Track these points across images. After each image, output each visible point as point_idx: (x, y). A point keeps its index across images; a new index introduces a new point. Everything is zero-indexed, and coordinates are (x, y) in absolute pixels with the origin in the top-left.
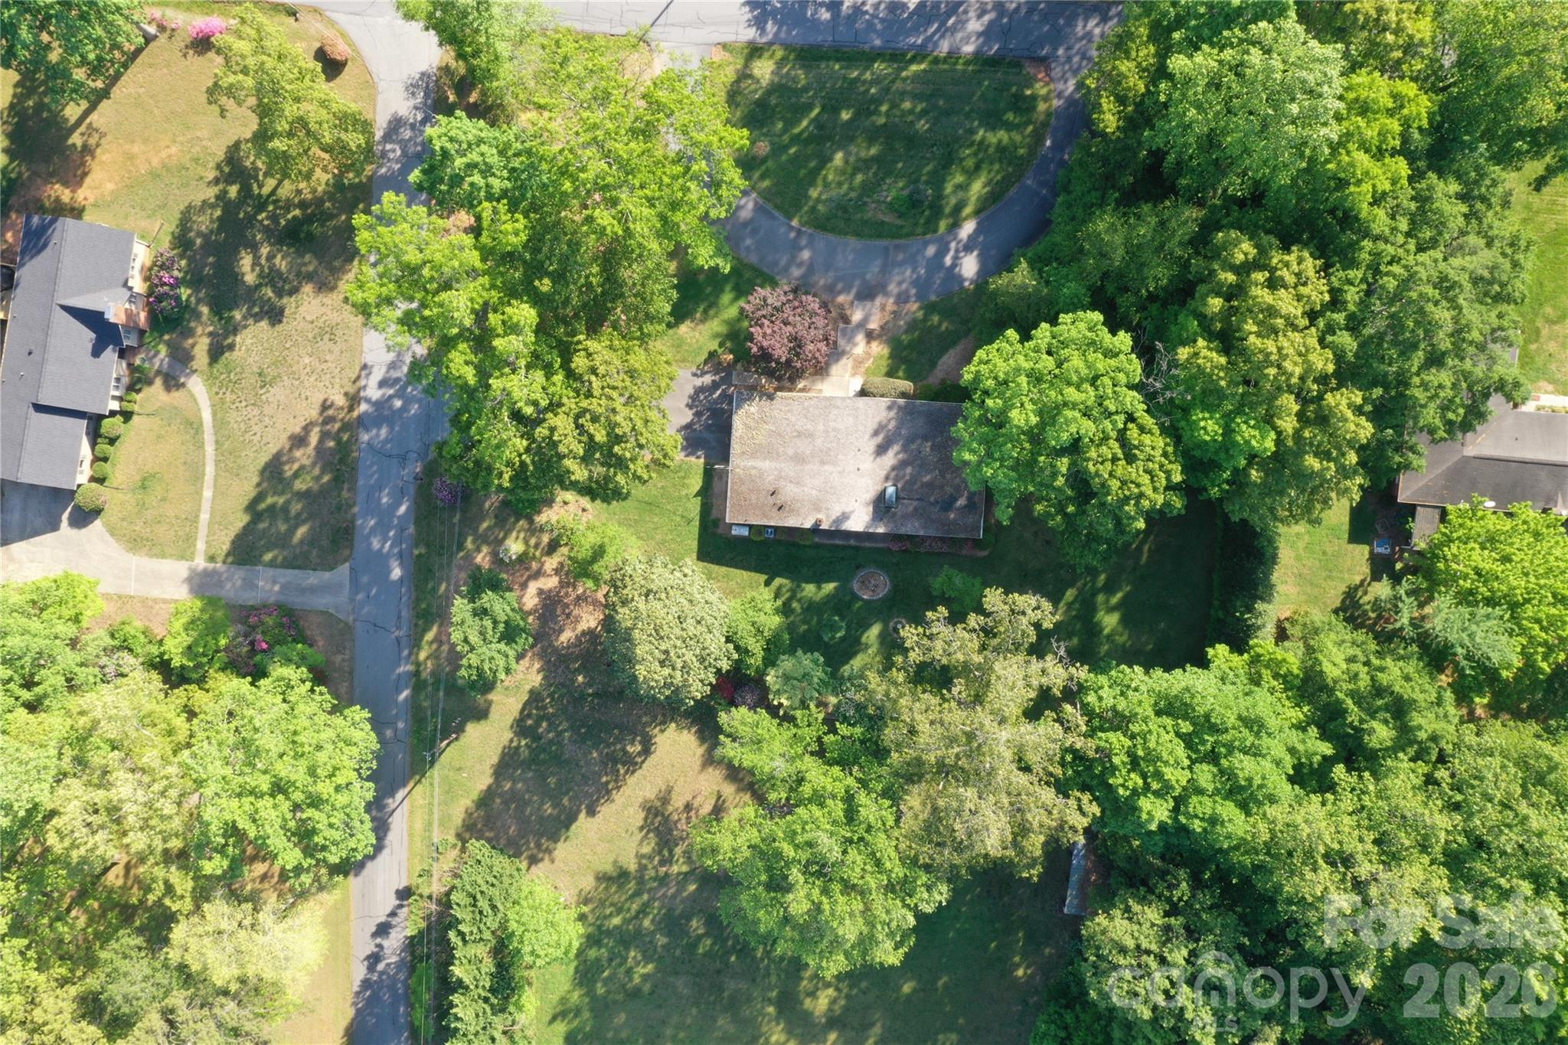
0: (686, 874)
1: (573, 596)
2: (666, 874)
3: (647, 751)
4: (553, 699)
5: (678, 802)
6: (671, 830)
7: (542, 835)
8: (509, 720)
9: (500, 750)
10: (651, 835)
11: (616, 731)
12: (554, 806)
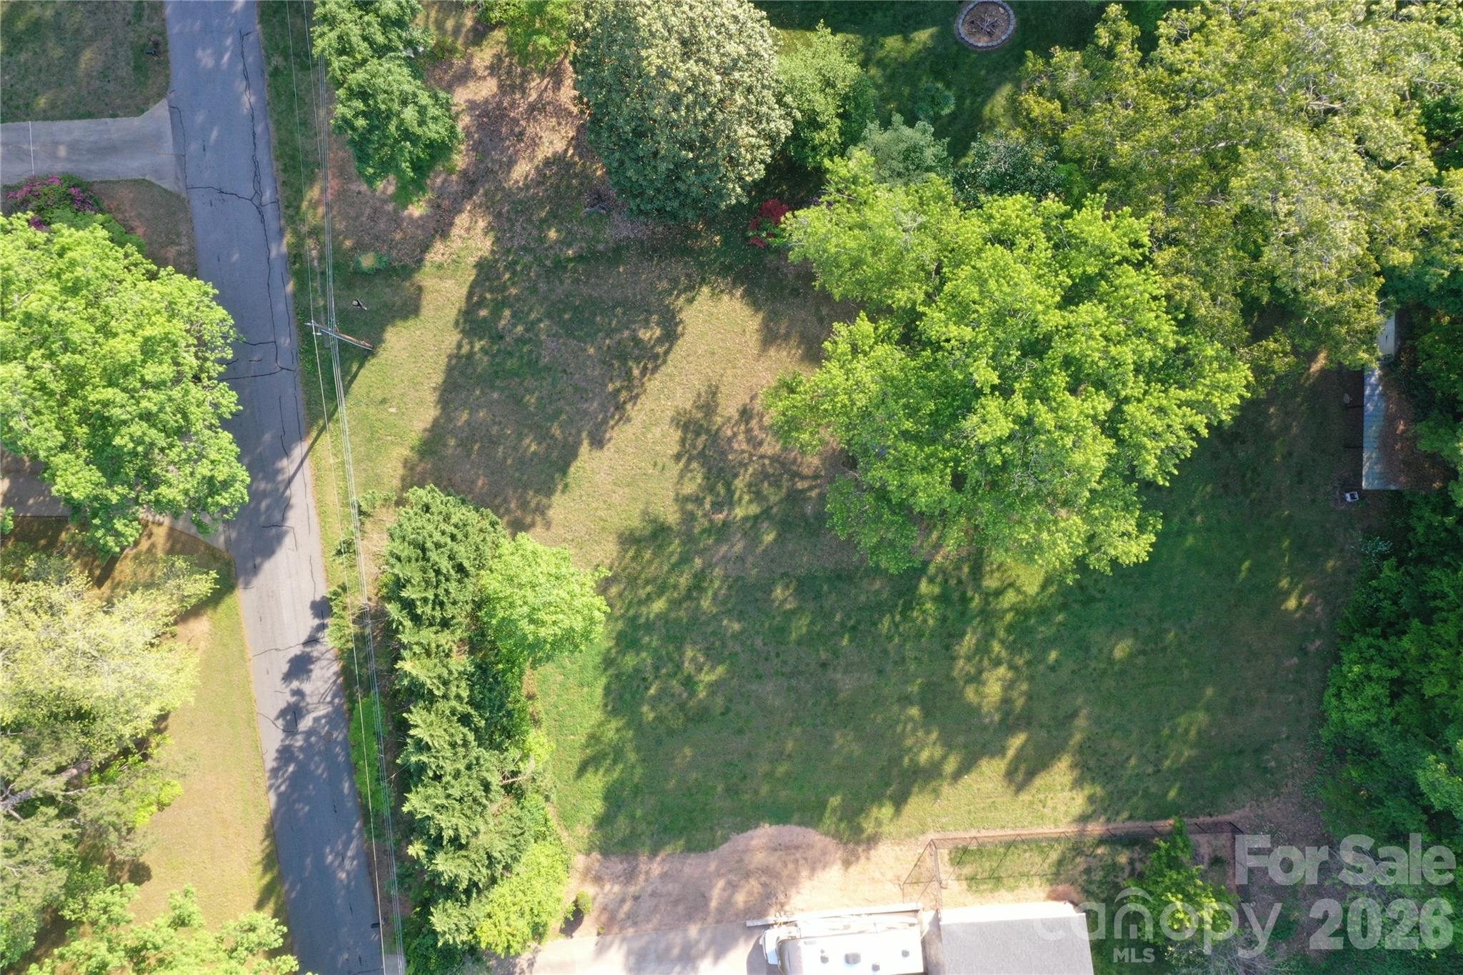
0: (756, 517)
1: (523, 107)
2: (725, 523)
3: (670, 335)
4: (514, 273)
5: (729, 408)
6: (723, 453)
7: (525, 487)
8: (452, 313)
9: (443, 361)
10: (694, 465)
11: (619, 310)
12: (540, 439)
